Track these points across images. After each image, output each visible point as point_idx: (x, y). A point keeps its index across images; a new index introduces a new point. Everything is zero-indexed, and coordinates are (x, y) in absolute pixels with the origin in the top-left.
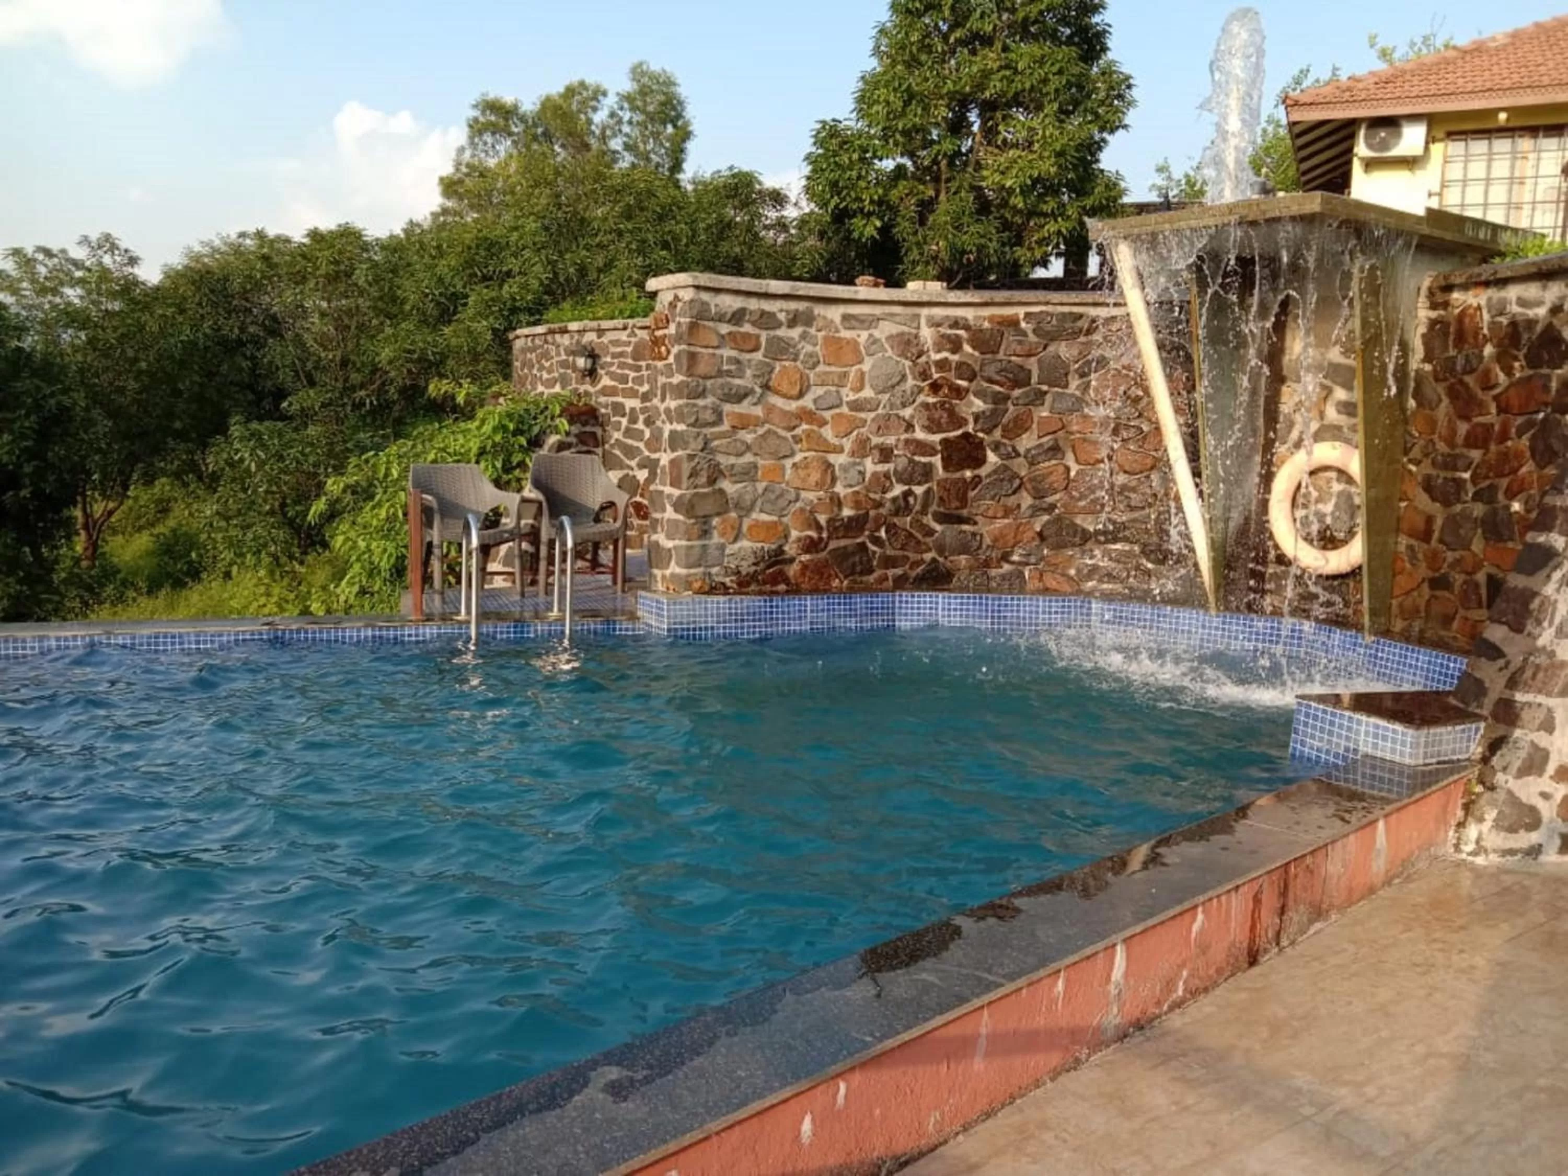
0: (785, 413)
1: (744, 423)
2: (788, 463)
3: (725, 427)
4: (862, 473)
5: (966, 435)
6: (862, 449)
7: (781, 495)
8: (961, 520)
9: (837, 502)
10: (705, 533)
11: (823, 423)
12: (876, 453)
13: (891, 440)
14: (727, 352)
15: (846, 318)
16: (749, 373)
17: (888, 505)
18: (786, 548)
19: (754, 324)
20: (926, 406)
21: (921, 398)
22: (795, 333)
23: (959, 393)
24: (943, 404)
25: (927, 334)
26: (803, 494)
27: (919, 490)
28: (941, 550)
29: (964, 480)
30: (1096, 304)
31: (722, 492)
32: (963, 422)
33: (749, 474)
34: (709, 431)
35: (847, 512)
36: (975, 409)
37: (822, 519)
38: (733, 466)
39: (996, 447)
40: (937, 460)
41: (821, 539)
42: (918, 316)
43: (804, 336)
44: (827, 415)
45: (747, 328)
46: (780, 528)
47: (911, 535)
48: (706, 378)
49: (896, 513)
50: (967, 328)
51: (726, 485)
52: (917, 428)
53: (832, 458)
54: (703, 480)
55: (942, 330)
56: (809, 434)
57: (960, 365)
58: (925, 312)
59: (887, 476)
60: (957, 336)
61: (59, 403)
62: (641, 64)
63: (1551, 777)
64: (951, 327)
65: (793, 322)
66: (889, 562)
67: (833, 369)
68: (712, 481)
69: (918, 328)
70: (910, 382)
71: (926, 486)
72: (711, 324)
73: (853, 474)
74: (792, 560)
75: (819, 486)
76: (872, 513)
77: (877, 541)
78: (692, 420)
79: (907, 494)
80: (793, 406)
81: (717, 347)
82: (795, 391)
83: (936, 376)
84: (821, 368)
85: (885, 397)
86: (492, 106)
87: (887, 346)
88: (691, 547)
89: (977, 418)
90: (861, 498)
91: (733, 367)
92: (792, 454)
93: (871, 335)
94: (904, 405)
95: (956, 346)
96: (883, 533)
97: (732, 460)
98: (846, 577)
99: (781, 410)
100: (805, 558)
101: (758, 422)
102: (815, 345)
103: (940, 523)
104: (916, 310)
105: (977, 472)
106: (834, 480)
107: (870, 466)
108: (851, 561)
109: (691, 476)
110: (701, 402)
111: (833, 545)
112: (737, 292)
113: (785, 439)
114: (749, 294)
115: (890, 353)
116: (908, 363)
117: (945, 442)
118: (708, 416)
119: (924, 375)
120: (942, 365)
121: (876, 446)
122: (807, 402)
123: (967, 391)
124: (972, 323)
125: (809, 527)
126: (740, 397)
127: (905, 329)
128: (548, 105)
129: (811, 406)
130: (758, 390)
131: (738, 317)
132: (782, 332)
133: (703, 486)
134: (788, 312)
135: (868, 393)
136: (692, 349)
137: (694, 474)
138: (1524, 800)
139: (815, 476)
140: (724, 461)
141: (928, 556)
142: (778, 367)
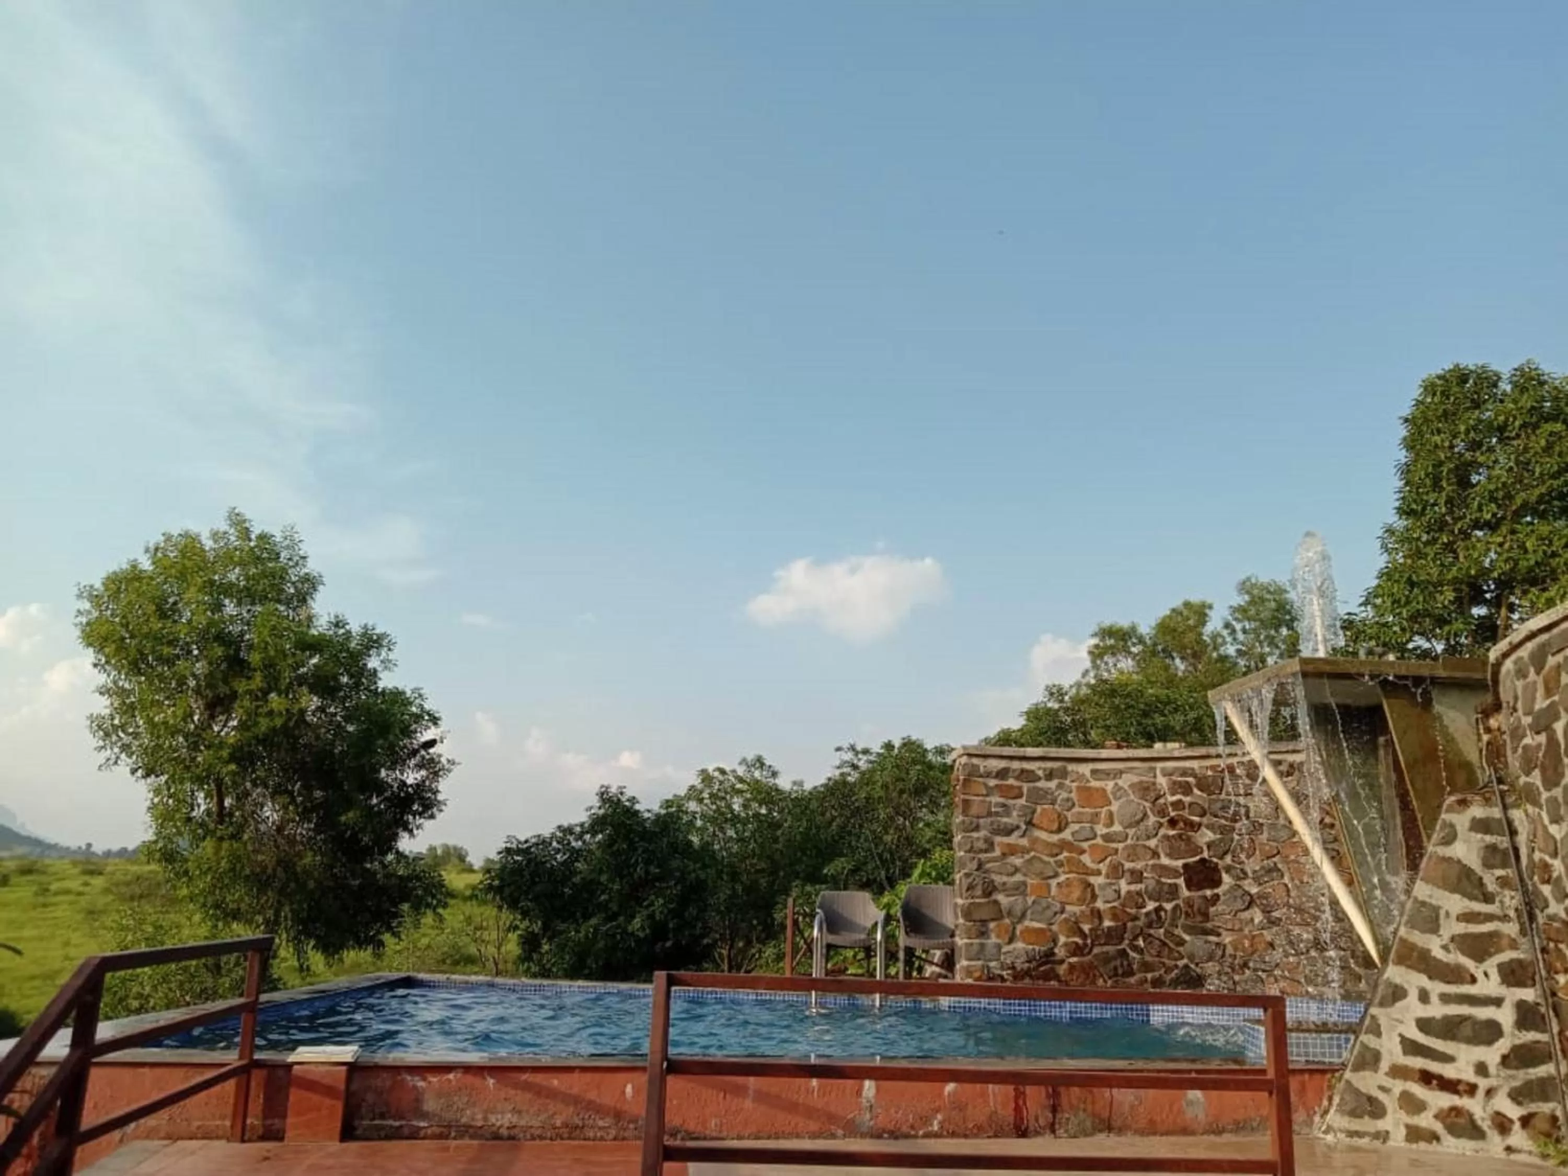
0: (1048, 844)
1: (1012, 850)
2: (1054, 883)
3: (997, 853)
4: (1118, 892)
5: (1203, 861)
6: (1116, 872)
7: (1048, 907)
8: (1206, 932)
9: (1098, 915)
10: (983, 934)
11: (1083, 852)
12: (1127, 875)
13: (1139, 865)
14: (995, 799)
15: (1094, 772)
16: (1015, 813)
17: (1143, 918)
18: (1056, 951)
19: (1017, 778)
20: (1167, 838)
21: (1162, 831)
22: (1053, 784)
23: (1195, 827)
24: (1180, 836)
25: (1162, 782)
26: (1068, 908)
27: (1168, 906)
28: (1191, 957)
29: (1205, 897)
30: (1294, 751)
31: (996, 902)
32: (1197, 850)
33: (1020, 889)
34: (983, 856)
35: (1107, 923)
36: (1207, 839)
37: (1086, 928)
38: (1004, 884)
39: (1228, 869)
40: (1181, 881)
41: (1085, 945)
42: (1154, 769)
43: (1060, 786)
44: (1085, 845)
45: (1011, 781)
46: (1049, 934)
47: (1165, 944)
48: (978, 817)
49: (1150, 925)
50: (1195, 776)
51: (1000, 898)
52: (1162, 855)
53: (1092, 880)
54: (979, 892)
55: (1174, 778)
56: (1069, 860)
57: (1191, 804)
58: (1159, 765)
59: (1139, 893)
60: (1187, 782)
61: (697, 877)
62: (1249, 579)
63: (1387, 1074)
64: (1182, 775)
65: (1050, 776)
66: (1146, 967)
67: (1087, 810)
68: (987, 894)
69: (1155, 777)
70: (1152, 819)
71: (1174, 903)
72: (980, 780)
73: (1110, 894)
74: (1062, 962)
75: (1081, 901)
76: (1129, 924)
77: (1136, 948)
78: (968, 847)
79: (1158, 910)
80: (1055, 838)
81: (987, 795)
82: (1055, 826)
83: (1173, 814)
84: (1076, 809)
85: (1131, 832)
86: (1107, 632)
87: (1130, 792)
88: (972, 944)
89: (1209, 845)
90: (1118, 912)
91: (999, 809)
92: (1056, 875)
93: (1116, 784)
94: (1148, 838)
95: (1186, 789)
96: (1141, 942)
97: (1005, 879)
98: (1110, 978)
99: (1044, 841)
100: (1074, 960)
101: (1025, 851)
102: (1071, 792)
103: (1190, 934)
104: (1153, 764)
105: (1216, 891)
106: (1094, 897)
107: (1124, 886)
108: (1113, 964)
109: (968, 889)
110: (975, 835)
111: (1096, 950)
112: (1002, 757)
113: (1049, 863)
114: (1011, 758)
115: (1132, 797)
116: (1147, 805)
117: (1185, 866)
118: (981, 845)
119: (1162, 812)
120: (1178, 805)
121: (1129, 870)
122: (1067, 835)
123: (1200, 825)
124: (1198, 772)
125: (1074, 935)
126: (1008, 832)
127: (1144, 778)
128: (1165, 628)
129: (1070, 838)
130: (1024, 827)
131: (1002, 774)
132: (1041, 784)
133: (978, 897)
134: (1045, 770)
135: (1117, 828)
136: (967, 797)
137: (970, 888)
138: (1364, 1090)
139: (1076, 894)
140: (998, 879)
141: (1181, 963)
142: (1039, 809)
